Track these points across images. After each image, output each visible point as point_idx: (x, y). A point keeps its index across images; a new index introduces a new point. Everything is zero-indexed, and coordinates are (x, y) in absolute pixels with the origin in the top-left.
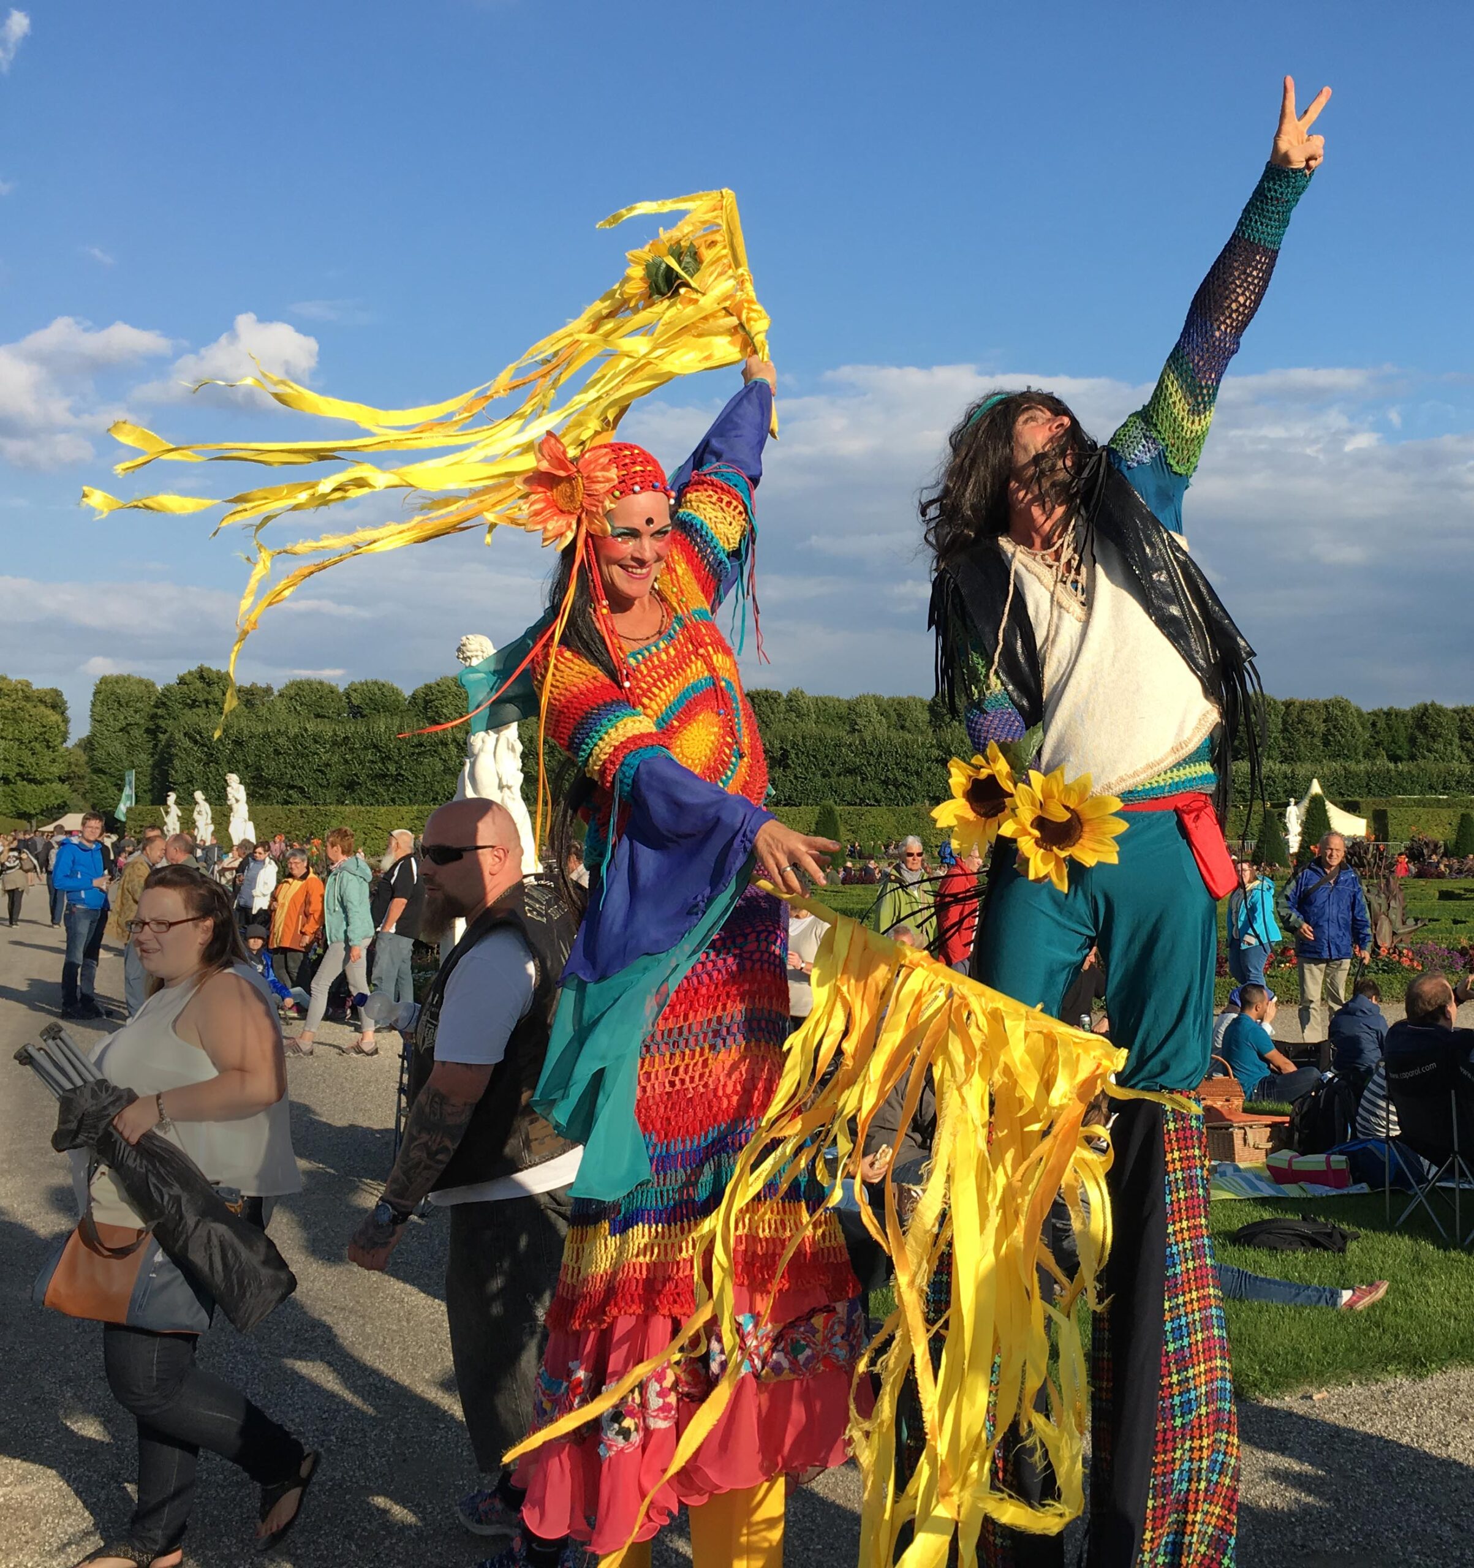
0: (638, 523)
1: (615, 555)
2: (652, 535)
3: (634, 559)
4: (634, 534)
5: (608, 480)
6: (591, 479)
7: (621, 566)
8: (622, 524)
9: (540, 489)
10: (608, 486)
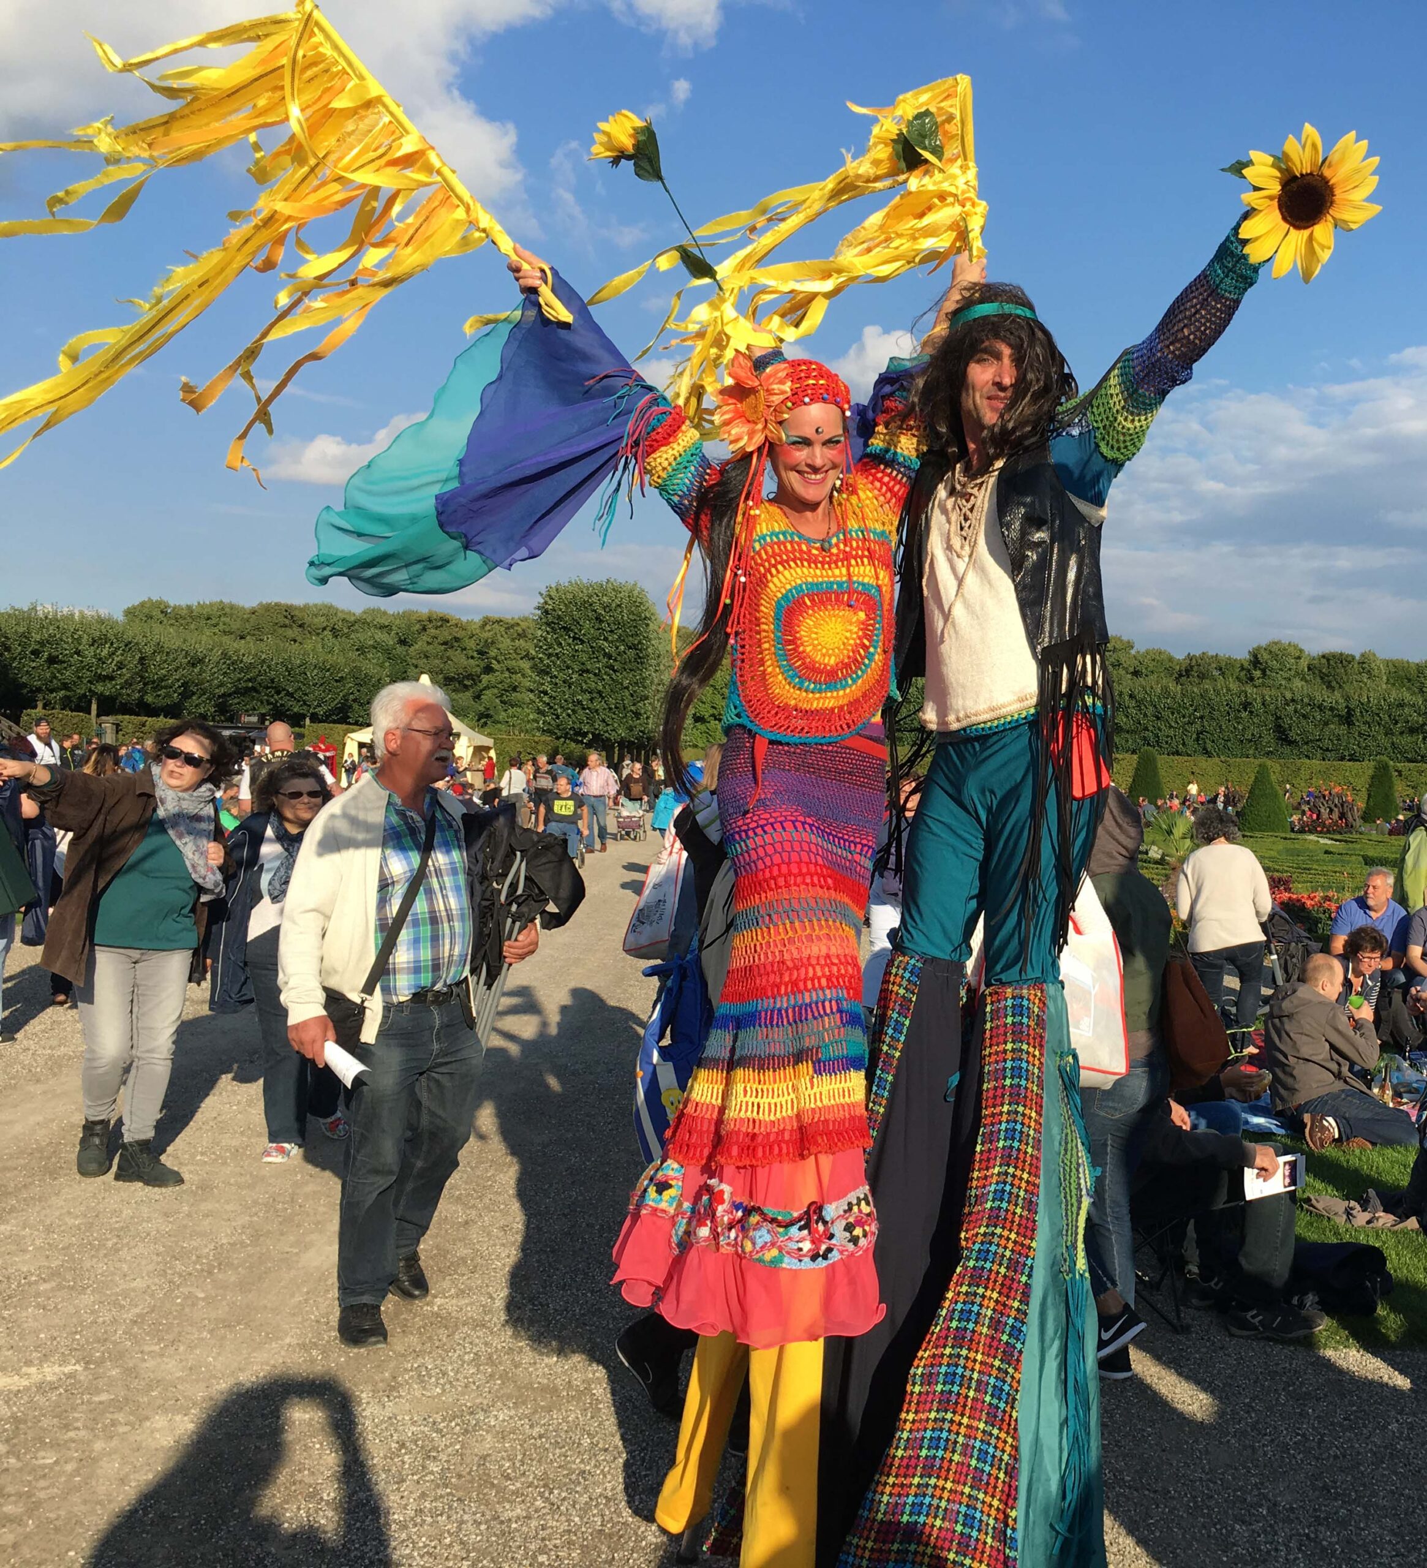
0: (809, 432)
1: (792, 462)
2: (824, 444)
3: (808, 465)
4: (806, 442)
5: (783, 392)
6: (770, 392)
7: (798, 472)
8: (795, 433)
9: (731, 401)
10: (782, 397)
